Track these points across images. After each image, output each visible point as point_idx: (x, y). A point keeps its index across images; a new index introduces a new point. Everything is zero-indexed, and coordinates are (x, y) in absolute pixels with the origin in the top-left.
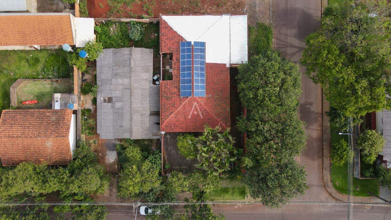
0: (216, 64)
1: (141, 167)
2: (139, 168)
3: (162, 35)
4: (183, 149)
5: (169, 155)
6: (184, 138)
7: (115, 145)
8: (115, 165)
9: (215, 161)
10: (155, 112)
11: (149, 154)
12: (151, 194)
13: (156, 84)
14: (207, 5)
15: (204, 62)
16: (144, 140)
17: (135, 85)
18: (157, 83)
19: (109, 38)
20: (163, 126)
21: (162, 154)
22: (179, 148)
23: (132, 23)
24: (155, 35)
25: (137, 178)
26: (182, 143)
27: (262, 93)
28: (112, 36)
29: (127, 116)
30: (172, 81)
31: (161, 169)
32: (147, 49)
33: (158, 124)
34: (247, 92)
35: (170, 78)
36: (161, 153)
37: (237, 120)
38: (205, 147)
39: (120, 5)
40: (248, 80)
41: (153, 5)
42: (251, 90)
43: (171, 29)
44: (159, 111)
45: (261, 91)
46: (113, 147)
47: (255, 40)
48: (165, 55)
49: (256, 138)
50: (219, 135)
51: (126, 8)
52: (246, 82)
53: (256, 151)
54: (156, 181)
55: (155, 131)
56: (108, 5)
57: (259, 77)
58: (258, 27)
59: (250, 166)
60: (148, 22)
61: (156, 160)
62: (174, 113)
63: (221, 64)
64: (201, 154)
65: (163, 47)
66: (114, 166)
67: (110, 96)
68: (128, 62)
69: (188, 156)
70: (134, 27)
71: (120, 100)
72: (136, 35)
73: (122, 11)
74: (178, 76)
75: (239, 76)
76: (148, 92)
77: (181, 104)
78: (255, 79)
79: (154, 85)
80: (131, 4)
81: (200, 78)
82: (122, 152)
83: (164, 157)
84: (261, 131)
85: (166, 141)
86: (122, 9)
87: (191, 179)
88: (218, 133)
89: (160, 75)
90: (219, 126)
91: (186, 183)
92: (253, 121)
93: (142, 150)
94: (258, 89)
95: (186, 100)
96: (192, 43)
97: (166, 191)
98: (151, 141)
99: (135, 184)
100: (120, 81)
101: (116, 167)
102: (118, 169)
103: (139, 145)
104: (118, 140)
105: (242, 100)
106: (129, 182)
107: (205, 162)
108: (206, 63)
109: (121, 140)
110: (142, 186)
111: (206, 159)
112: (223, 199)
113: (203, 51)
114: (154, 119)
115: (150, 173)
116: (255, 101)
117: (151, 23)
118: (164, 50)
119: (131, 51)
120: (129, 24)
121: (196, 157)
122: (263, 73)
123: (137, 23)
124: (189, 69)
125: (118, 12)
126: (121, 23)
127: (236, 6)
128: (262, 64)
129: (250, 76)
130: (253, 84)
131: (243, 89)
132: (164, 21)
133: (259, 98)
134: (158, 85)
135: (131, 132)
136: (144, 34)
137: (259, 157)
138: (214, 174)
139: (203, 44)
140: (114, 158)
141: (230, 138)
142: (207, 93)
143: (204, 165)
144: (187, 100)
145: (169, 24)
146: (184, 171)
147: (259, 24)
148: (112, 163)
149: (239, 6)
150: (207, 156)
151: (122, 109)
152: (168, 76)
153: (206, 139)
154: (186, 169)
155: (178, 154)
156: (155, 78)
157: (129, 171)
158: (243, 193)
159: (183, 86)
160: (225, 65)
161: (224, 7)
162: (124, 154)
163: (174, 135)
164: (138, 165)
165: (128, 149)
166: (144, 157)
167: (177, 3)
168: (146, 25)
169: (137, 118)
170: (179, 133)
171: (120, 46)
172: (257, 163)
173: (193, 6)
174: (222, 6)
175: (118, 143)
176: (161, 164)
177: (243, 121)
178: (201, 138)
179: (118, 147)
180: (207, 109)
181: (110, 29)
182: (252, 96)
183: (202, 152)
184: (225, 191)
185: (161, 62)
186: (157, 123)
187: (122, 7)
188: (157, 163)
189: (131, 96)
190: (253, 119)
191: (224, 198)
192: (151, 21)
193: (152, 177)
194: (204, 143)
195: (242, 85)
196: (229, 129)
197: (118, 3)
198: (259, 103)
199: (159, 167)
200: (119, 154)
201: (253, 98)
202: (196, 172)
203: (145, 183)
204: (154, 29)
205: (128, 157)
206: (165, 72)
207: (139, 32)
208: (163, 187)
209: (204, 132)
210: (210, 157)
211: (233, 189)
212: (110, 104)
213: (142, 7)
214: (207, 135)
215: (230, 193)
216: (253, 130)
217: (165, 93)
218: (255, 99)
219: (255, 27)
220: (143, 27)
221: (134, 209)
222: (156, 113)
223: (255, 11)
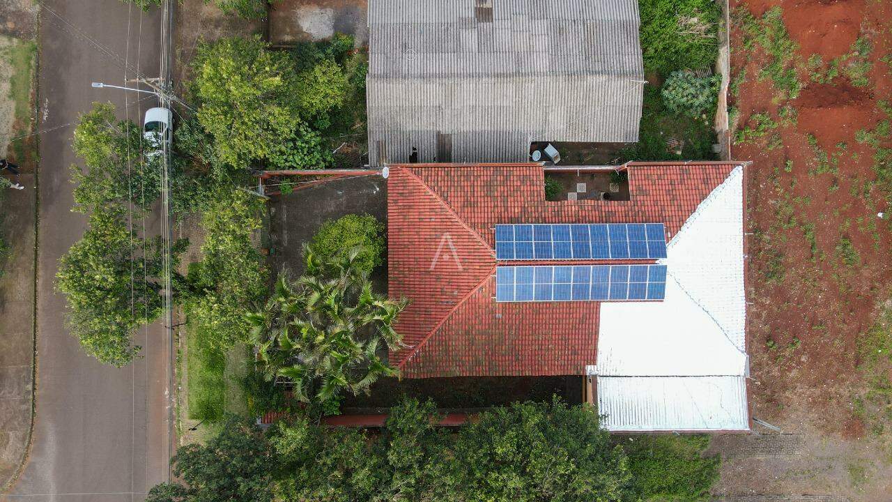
0: (597, 333)
1: (279, 105)
2: (273, 96)
3: (684, 167)
4: (335, 232)
5: (321, 193)
6: (370, 235)
7: (350, 32)
8: (291, 34)
9: (295, 333)
10: (447, 147)
11: (325, 133)
12: (201, 137)
13: (531, 153)
14: (770, 305)
15: (605, 297)
16: (364, 118)
17: (530, 87)
18: (537, 155)
19: (668, 11)
20: (406, 172)
21: (322, 172)
22: (340, 221)
23: (713, 80)
24: (679, 149)
25: (241, 87)
26: (353, 230)
27: (511, 485)
28: (674, 21)
29: (434, 64)
30: (543, 198)
31: (277, 167)
32: (639, 123)
33: (414, 158)
34: (512, 433)
35: (552, 194)
36: (327, 167)
37: (423, 400)
38: (337, 300)
39: (767, 43)
40: (551, 439)
41: (770, 143)
42: (519, 446)
43: (703, 197)
44: (450, 161)
45: (515, 482)
46: (344, 26)
47: (667, 451)
48: (621, 178)
49: (365, 465)
50: (374, 345)
51: (758, 62)
52: (544, 430)
53: (324, 464)
54: (232, 147)
55: (391, 149)
56: (767, 9)
57: (562, 476)
58: (706, 458)
59: (278, 447)
60: (718, 129)
61: (303, 153)
62: (446, 206)
63: (595, 349)
64: (318, 288)
65: (646, 171)
66: (288, 30)
67: (495, 15)
68: (598, 67)
69: (315, 249)
70: (703, 86)
71: (486, 43)
72: (679, 91)
73: (749, 51)
74: (558, 217)
75: (559, 406)
76: (509, 128)
77: (473, 226)
78: (555, 464)
79: (529, 145)
80: (770, 77)
81: (553, 284)
82: (329, 51)
83: (314, 176)
84: (388, 483)
85: (359, 182)
86: (754, 50)
87: (241, 257)
88: (383, 342)
89: (557, 165)
90: (404, 345)
91: (227, 244)
92: (419, 455)
93: (334, 112)
94: (523, 473)
95: (484, 242)
96: (661, 262)
97: (208, 182)
98: (363, 139)
99: (220, 82)
100: (542, 43)
101: (288, 38)
102: (280, 44)
103: (351, 102)
104: (366, 43)
105: (487, 415)
106: (227, 64)
107: (291, 301)
108: (598, 304)
109: (364, 51)
110: (216, 103)
111: (302, 305)
112: (190, 353)
113: (638, 294)
114: (428, 146)
115: (257, 132)
116: (485, 462)
117: (714, 137)
118: (637, 174)
119: (633, 74)
120: (710, 72)
121: (309, 274)
122: (574, 489)
123: (715, 95)
124: (582, 251)
125: (747, 38)
126: (714, 47)
127: (769, 393)
128: (604, 485)
129: (566, 443)
130: (536, 457)
131: (519, 420)
132: (727, 175)
133: (494, 475)
134: (531, 159)
135: (385, 77)
136: (681, 115)
137: (304, 474)
138: (256, 331)
139: (658, 294)
140: (314, 32)
141: (368, 381)
142: (507, 307)
143: (282, 299)
144: (486, 245)
145: (719, 187)
146: (275, 237)
147: (714, 463)
148: (299, 26)
149: (768, 401)
150: (310, 309)
151: (458, 49)
152: (557, 186)
153: (364, 306)
154: (279, 243)
155: (324, 218)
156: (551, 151)
157: (263, 64)
158: (208, 413)
159: (529, 232)
160: (594, 362)
161: (766, 356)
162: (322, 55)
163: (379, 209)
164: (284, 94)
165: (336, 68)
166: (314, 117)
167: (777, 213)
168: (707, 123)
169: (432, 93)
170: (386, 222)
171: (645, 43)
172: (286, 469)
173: (768, 263)
174: (767, 349)
175: (358, 43)
176: (294, 168)
177: (420, 422)
178: (367, 287)
179: (344, 40)
180: (457, 307)
181: (693, 16)
182: (499, 451)
183: (321, 291)
184: (215, 361)
185: (597, 168)
186: (415, 155)
187: (761, 51)
188: (293, 155)
189: (497, 75)
190: (427, 453)
191: (193, 358)
192: (720, 137)
193: (246, 136)
194: (350, 298)
195: (533, 417)
196: (395, 372)
197: (773, 40)
198: (478, 475)
199: (283, 161)
200: (323, 45)
201: (492, 455)
202: (261, 275)
203: (225, 113)
204: (698, 146)
205: (313, 69)
206: (568, 180)
207: (688, 101)
208: (218, 172)
209: (387, 298)
210: (305, 318)
211: (221, 384)
212: (471, 14)
213: (763, 110)
214: (375, 307)
215: (209, 375)
216: (392, 457)
217: (507, 178)
218: (489, 461)
219: (705, 450)
220: (703, 112)
221: (144, 81)
222: (444, 153)
223: (754, 450)
